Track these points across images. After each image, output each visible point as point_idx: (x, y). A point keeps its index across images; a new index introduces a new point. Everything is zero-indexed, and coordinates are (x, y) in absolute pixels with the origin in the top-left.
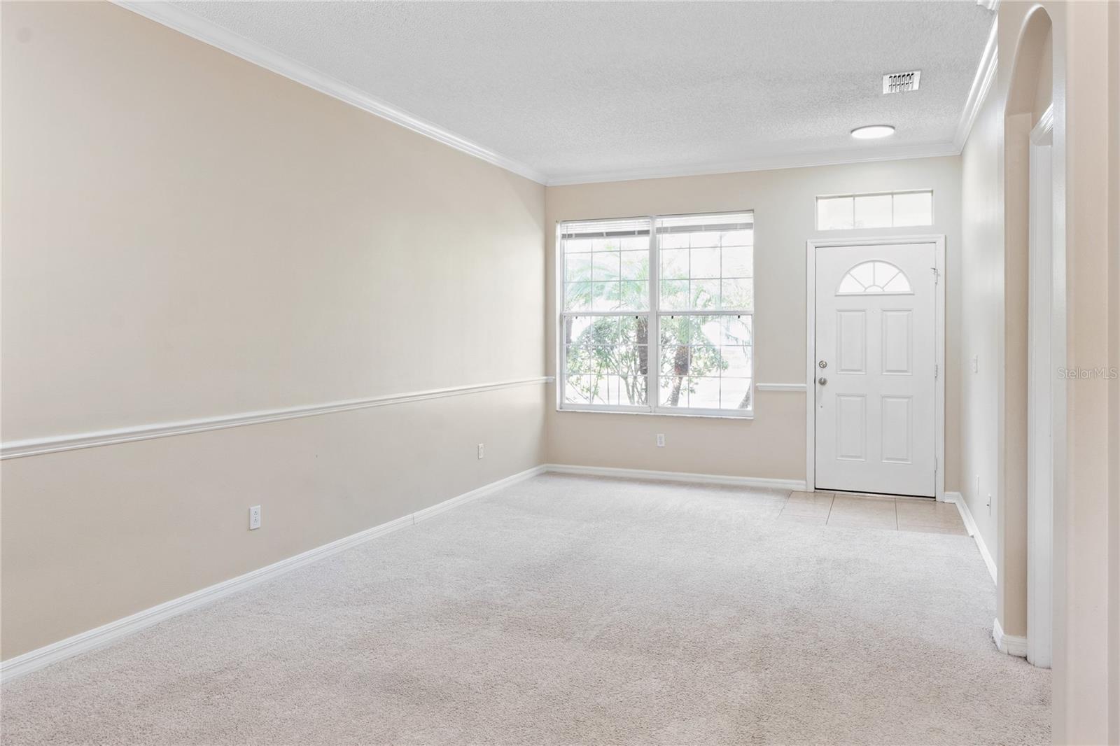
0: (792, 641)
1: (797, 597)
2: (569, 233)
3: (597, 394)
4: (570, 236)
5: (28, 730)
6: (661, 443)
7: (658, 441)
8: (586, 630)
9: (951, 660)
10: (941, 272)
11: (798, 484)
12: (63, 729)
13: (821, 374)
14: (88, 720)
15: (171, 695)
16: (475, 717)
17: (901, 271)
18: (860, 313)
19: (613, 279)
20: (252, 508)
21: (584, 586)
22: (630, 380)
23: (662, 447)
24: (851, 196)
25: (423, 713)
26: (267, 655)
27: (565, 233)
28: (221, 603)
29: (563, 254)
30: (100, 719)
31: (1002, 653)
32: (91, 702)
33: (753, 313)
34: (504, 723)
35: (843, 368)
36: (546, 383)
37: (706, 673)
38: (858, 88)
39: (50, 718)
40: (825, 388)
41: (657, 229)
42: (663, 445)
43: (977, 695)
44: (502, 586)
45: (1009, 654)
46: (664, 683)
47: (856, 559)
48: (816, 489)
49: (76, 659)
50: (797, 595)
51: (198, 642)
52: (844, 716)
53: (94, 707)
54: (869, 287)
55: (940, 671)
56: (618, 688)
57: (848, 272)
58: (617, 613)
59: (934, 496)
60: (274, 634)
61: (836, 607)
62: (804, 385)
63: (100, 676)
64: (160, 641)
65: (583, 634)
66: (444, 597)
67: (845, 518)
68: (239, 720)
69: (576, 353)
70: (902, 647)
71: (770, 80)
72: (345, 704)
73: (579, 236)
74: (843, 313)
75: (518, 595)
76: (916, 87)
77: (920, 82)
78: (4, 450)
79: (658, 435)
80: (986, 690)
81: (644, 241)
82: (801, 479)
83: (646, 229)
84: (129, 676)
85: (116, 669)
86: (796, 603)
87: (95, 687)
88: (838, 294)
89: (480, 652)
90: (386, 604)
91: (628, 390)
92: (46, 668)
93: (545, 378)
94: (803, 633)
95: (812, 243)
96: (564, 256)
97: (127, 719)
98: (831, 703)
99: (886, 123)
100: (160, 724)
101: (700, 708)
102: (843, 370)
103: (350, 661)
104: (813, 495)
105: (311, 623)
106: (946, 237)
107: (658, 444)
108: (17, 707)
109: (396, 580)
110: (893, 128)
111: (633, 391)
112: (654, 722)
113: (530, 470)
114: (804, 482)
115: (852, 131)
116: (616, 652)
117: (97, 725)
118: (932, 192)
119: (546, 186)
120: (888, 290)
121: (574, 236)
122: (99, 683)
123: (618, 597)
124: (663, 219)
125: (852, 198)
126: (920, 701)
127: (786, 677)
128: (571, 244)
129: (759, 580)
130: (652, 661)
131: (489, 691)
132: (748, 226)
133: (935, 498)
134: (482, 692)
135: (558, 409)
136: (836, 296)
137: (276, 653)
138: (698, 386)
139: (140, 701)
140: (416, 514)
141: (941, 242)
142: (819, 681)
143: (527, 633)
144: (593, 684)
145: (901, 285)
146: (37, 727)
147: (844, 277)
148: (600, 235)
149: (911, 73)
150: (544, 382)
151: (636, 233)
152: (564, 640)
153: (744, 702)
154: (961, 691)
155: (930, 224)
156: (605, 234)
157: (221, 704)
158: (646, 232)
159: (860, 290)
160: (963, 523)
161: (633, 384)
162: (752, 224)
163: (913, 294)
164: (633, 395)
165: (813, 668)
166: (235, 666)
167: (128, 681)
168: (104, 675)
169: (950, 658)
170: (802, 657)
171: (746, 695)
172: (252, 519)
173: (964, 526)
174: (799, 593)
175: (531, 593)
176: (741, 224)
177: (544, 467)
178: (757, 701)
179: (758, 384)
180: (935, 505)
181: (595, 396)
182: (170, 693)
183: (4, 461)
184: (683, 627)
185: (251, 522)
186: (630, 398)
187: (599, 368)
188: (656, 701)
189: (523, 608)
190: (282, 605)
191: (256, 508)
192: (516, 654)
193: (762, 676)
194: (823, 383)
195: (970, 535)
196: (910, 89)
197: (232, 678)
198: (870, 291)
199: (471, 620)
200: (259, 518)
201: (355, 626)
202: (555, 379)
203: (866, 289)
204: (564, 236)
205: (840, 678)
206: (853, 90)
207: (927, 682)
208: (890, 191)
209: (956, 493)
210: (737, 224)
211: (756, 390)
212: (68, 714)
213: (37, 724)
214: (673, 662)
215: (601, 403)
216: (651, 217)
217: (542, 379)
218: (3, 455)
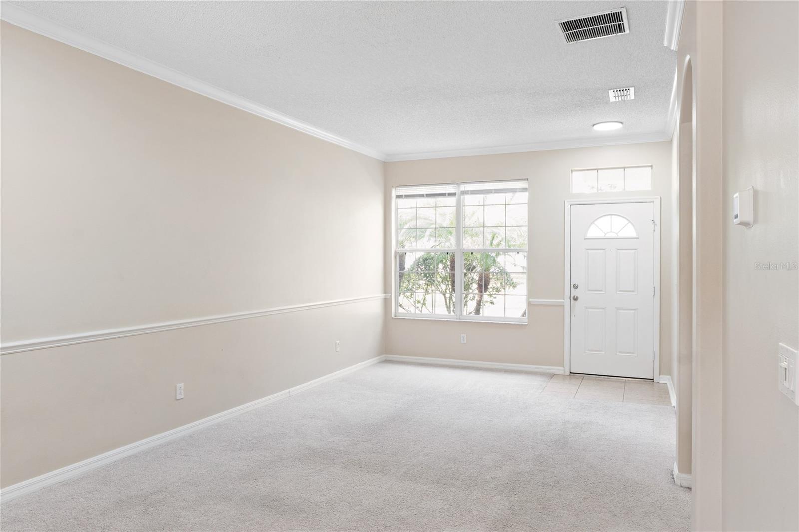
0: (536, 476)
1: (544, 447)
2: (401, 194)
3: (425, 305)
4: (401, 196)
5: (30, 528)
6: (464, 341)
7: (462, 339)
8: (398, 468)
9: (641, 490)
10: (658, 222)
11: (559, 370)
12: (52, 528)
13: (575, 293)
14: (68, 522)
15: (122, 507)
16: (318, 523)
17: (630, 222)
18: (602, 251)
19: (432, 226)
20: (177, 385)
21: (401, 438)
22: (448, 296)
23: (465, 343)
24: (595, 169)
25: (285, 521)
26: (185, 482)
27: (398, 194)
28: (157, 449)
29: (397, 209)
30: (76, 522)
31: (677, 485)
32: (70, 511)
33: (527, 250)
34: (337, 527)
35: (590, 289)
36: (385, 299)
37: (475, 497)
38: (593, 98)
39: (44, 521)
40: (577, 303)
41: (461, 191)
42: (465, 342)
43: (654, 512)
44: (345, 438)
45: (681, 486)
46: (446, 502)
47: (590, 422)
48: (571, 373)
49: (61, 484)
50: (545, 446)
51: (140, 474)
52: (562, 525)
53: (72, 514)
54: (607, 233)
55: (633, 496)
56: (415, 506)
57: (593, 222)
58: (421, 457)
59: (652, 378)
60: (191, 469)
61: (570, 454)
62: (563, 301)
63: (76, 495)
64: (116, 473)
65: (397, 470)
66: (306, 445)
67: (588, 393)
68: (165, 524)
69: (410, 277)
70: (610, 481)
71: (531, 94)
72: (234, 514)
73: (407, 196)
74: (590, 251)
75: (356, 444)
76: (632, 97)
77: (635, 94)
78: (3, 349)
79: (462, 335)
80: (660, 509)
81: (452, 200)
82: (560, 366)
83: (454, 192)
84: (95, 495)
85: (86, 490)
86: (543, 451)
87: (73, 502)
88: (586, 237)
89: (326, 482)
90: (267, 450)
91: (446, 302)
92: (41, 489)
93: (384, 295)
94: (544, 471)
95: (568, 202)
96: (397, 210)
97: (93, 522)
98: (555, 517)
99: (616, 120)
100: (114, 526)
101: (467, 519)
102: (589, 291)
103: (240, 487)
104: (569, 377)
105: (216, 462)
106: (661, 198)
107: (462, 342)
108: (23, 514)
109: (274, 434)
110: (622, 123)
111: (450, 302)
112: (436, 527)
113: (373, 359)
114: (562, 368)
115: (594, 125)
116: (417, 483)
117: (74, 526)
118: (652, 166)
119: (385, 162)
120: (621, 235)
121: (404, 197)
122: (75, 500)
123: (423, 446)
124: (466, 185)
125: (596, 171)
126: (615, 515)
127: (528, 500)
128: (403, 202)
129: (521, 436)
130: (440, 489)
131: (330, 507)
132: (525, 190)
133: (653, 379)
134: (325, 507)
135: (393, 316)
136: (585, 239)
137: (191, 481)
138: (496, 299)
139: (102, 511)
140: (291, 389)
141: (657, 202)
142: (550, 502)
143: (359, 469)
144: (399, 503)
145: (630, 231)
146: (35, 527)
147: (590, 225)
148: (422, 196)
149: (627, 89)
150: (383, 298)
151: (447, 194)
152: (383, 474)
153: (497, 515)
154: (643, 510)
155: (650, 189)
156: (425, 195)
157: (154, 514)
158: (454, 194)
159: (601, 235)
160: (669, 397)
161: (450, 298)
162: (527, 188)
163: (638, 238)
164: (450, 306)
165: (547, 494)
166: (165, 490)
167: (94, 498)
168: (78, 494)
169: (641, 488)
170: (541, 487)
171: (499, 511)
172: (178, 392)
173: (670, 400)
174: (547, 444)
175: (365, 443)
176: (520, 189)
177: (383, 357)
178: (505, 515)
179: (531, 300)
180: (653, 385)
181: (424, 306)
182: (121, 506)
183: (3, 356)
184: (464, 466)
185: (177, 395)
186: (447, 308)
187: (426, 287)
188: (438, 514)
189: (358, 453)
190: (197, 450)
191: (182, 385)
192: (350, 483)
193: (512, 499)
194: (576, 299)
195: (673, 405)
196: (628, 99)
197: (162, 497)
198: (608, 235)
199: (322, 461)
200: (182, 391)
201: (245, 464)
202: (391, 296)
203: (606, 234)
204: (397, 196)
205: (564, 500)
206: (589, 100)
207: (622, 504)
208: (623, 166)
209: (668, 377)
210: (516, 189)
211: (530, 304)
212: (56, 519)
213: (35, 525)
214: (454, 489)
215: (427, 312)
216: (457, 184)
217: (382, 296)
218: (2, 352)
